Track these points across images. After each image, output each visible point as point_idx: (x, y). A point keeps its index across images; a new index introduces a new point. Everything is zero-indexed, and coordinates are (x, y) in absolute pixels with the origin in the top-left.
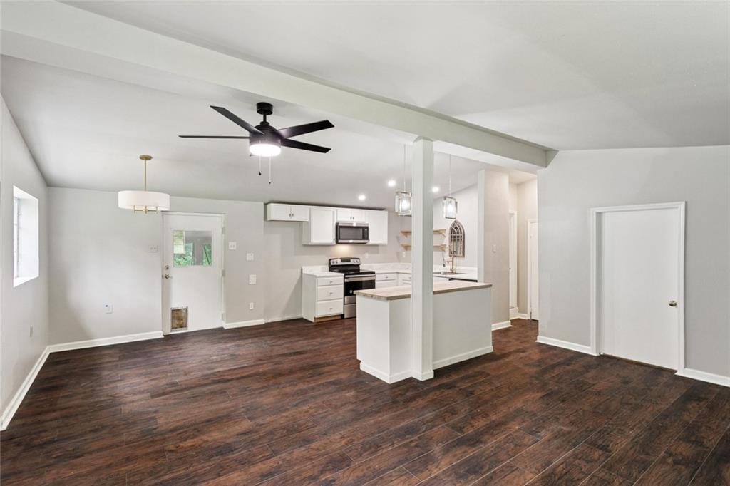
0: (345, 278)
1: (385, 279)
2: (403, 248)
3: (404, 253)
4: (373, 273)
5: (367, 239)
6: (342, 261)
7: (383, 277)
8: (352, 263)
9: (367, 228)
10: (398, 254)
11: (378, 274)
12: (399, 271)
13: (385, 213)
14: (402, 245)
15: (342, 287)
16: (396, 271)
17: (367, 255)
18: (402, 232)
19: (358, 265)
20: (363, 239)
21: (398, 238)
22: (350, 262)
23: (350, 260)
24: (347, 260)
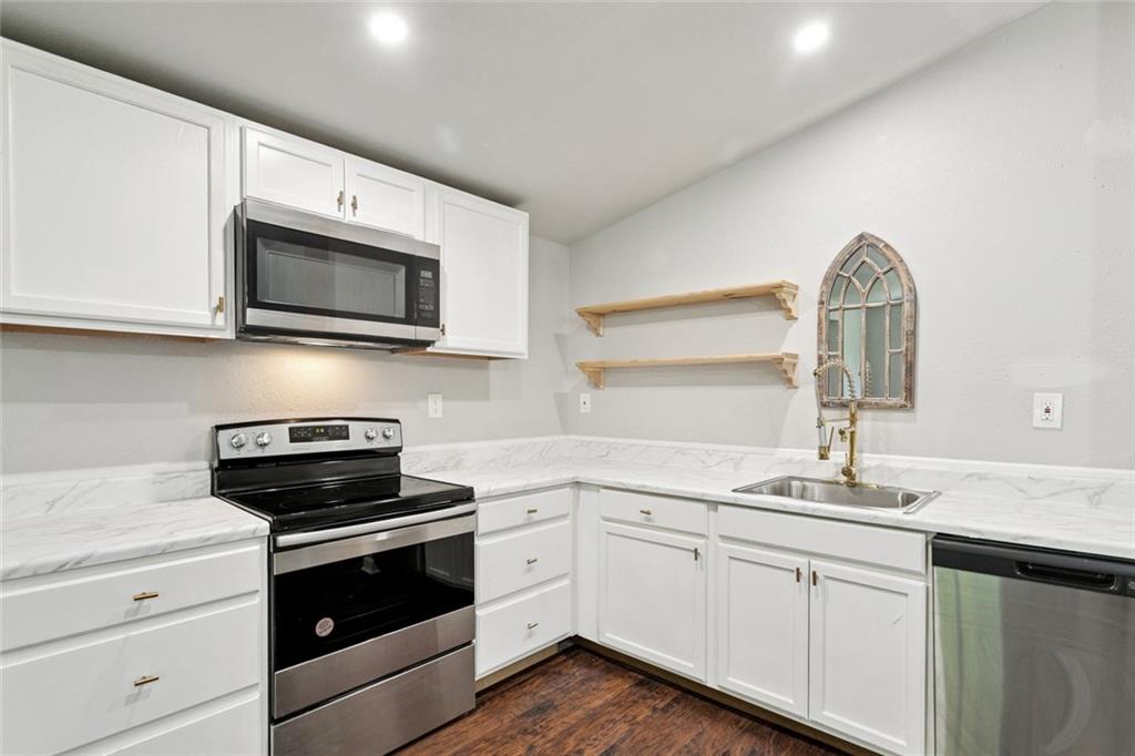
0: (274, 549)
1: (521, 518)
2: (582, 376)
3: (586, 396)
4: (465, 495)
5: (434, 321)
6: (296, 436)
7: (515, 510)
8: (356, 442)
9: (434, 265)
10: (561, 401)
11: (488, 498)
12: (584, 475)
13: (518, 219)
14: (582, 366)
15: (256, 612)
16: (569, 475)
17: (435, 406)
18: (582, 313)
19: (393, 453)
20: (407, 320)
21: (560, 340)
22: (347, 438)
23: (347, 427)
24: (326, 428)
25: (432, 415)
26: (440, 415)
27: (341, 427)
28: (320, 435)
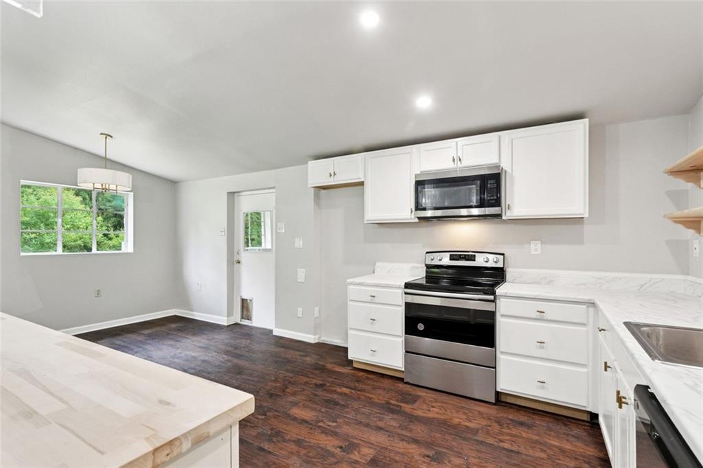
0: (404, 293)
1: (535, 315)
3: (696, 243)
5: (497, 204)
6: (452, 258)
8: (478, 263)
9: (496, 178)
11: (506, 296)
22: (474, 260)
23: (475, 256)
24: (465, 255)
25: (533, 252)
26: (539, 252)
27: (472, 255)
28: (463, 258)
